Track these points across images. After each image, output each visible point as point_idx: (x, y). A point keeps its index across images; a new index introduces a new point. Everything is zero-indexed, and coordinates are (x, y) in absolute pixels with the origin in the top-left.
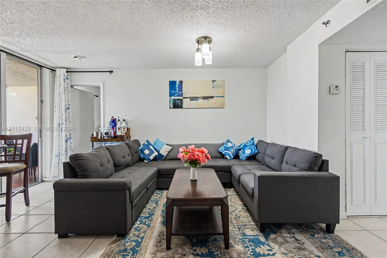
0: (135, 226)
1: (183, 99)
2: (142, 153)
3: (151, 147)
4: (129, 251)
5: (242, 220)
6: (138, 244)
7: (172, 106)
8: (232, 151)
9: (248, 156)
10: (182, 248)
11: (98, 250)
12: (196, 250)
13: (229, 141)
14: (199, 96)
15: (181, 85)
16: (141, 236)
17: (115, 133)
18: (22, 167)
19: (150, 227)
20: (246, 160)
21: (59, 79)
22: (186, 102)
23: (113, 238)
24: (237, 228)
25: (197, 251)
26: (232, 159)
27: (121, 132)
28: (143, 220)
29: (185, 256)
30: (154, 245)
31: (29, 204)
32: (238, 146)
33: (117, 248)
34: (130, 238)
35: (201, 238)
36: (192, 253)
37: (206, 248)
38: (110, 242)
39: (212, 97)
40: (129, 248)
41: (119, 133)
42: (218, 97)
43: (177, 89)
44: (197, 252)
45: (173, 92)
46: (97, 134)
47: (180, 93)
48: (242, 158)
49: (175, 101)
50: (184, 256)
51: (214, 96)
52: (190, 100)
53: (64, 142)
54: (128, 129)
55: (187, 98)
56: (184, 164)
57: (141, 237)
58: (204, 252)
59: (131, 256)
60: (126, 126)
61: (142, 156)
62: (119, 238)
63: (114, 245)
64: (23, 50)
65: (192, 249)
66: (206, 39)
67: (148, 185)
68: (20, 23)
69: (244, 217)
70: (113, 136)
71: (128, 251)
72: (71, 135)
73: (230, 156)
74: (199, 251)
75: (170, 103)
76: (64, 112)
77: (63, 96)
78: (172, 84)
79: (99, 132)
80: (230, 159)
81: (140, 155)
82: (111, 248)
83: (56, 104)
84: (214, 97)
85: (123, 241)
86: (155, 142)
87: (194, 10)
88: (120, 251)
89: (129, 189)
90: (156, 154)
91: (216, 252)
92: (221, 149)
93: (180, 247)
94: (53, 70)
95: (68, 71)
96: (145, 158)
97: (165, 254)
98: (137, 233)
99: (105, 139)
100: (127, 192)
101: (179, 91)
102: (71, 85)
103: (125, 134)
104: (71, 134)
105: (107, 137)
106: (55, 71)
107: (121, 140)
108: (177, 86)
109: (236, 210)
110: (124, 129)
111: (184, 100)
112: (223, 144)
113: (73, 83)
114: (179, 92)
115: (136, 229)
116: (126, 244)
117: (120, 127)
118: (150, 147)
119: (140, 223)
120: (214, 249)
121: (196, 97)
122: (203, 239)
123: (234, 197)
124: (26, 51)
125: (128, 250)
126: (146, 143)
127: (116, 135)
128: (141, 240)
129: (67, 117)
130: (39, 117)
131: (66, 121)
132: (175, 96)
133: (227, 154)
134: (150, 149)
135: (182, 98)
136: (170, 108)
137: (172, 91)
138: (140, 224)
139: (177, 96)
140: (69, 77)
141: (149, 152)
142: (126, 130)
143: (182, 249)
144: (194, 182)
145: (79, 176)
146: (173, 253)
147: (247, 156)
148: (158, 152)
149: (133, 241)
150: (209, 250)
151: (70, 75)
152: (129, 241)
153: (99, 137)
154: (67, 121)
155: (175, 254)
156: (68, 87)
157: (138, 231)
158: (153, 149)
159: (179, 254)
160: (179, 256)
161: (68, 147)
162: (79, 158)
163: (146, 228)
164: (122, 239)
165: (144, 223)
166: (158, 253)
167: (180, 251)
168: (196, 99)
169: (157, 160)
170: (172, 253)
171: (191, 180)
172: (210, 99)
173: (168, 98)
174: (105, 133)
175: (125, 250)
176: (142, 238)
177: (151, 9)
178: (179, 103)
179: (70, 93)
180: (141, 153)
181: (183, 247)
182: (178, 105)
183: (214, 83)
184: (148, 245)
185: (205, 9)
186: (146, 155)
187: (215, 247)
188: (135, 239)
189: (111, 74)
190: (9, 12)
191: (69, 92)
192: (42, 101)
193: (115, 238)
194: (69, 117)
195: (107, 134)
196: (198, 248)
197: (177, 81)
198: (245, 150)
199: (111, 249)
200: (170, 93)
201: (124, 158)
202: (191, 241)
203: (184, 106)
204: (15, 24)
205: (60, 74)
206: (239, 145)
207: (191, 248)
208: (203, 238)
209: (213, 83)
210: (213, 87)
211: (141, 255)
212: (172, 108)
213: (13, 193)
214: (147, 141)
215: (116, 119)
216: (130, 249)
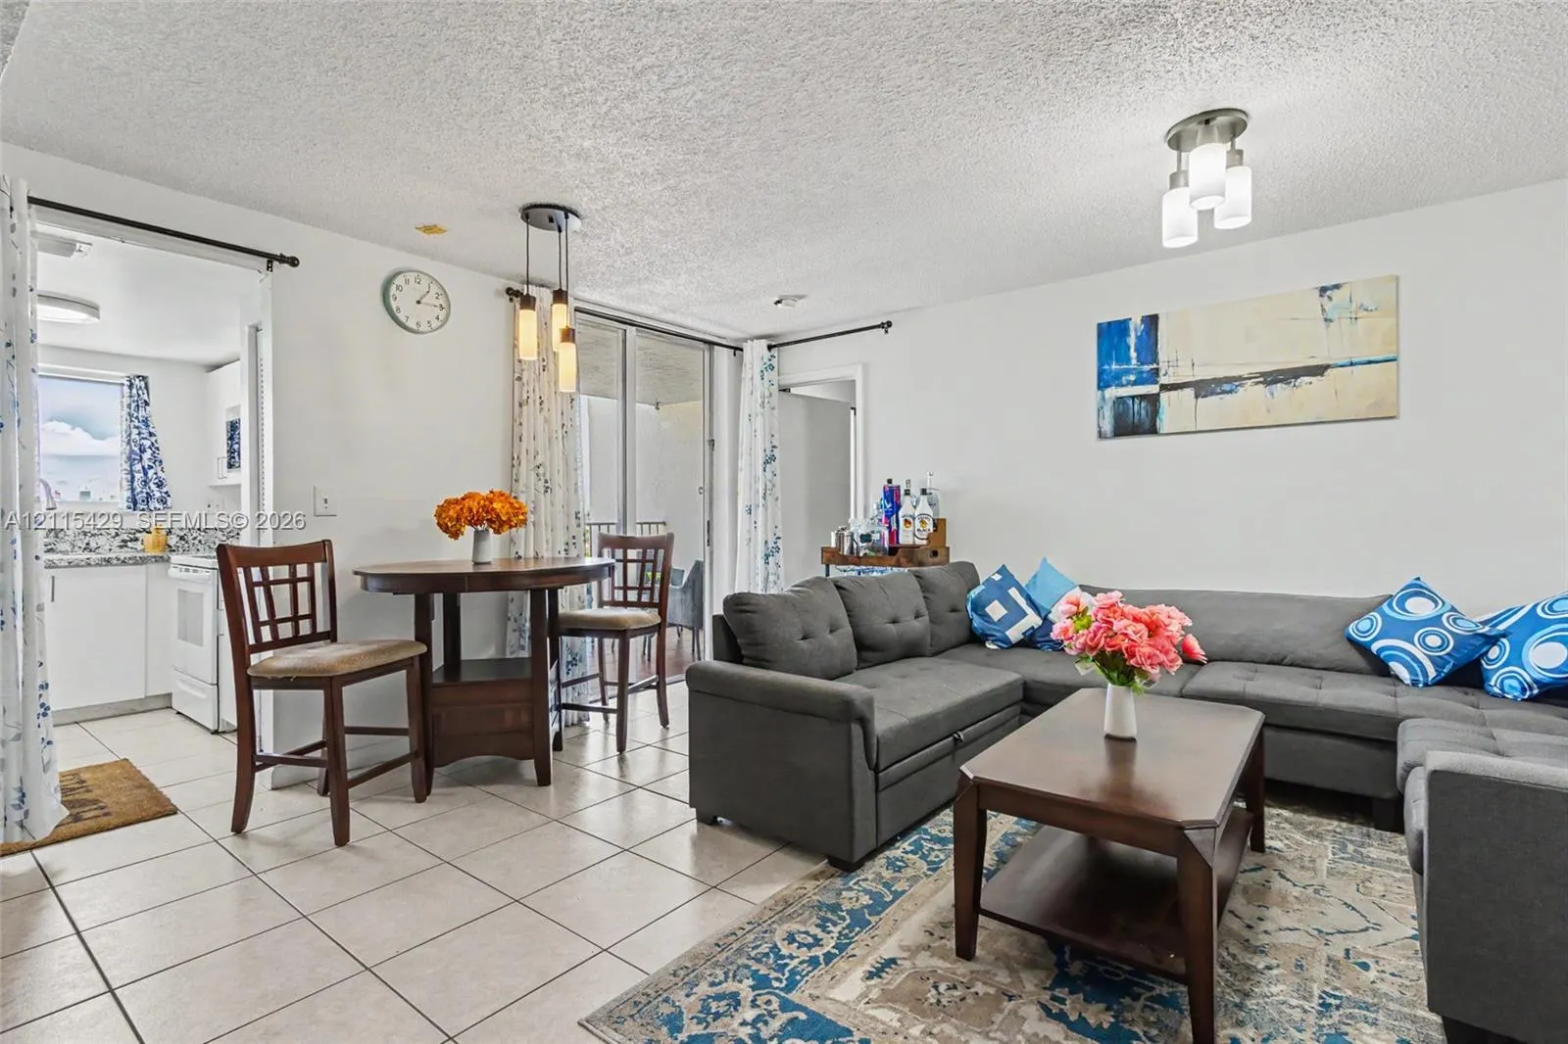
0: (890, 853)
1: (1158, 395)
2: (979, 615)
3: (1013, 592)
4: (844, 914)
5: (1373, 982)
6: (878, 905)
7: (1108, 426)
8: (1434, 641)
9: (1547, 680)
10: (1012, 971)
11: (772, 881)
12: (1062, 1001)
13: (1417, 589)
14: (1244, 372)
15: (1153, 332)
16: (898, 887)
17: (894, 535)
18: (651, 621)
19: (939, 871)
20: (1532, 699)
21: (750, 371)
22: (1174, 409)
23: (817, 864)
24: (1316, 1001)
25: (1065, 1004)
26: (1426, 685)
27: (915, 535)
28: (925, 844)
29: (1010, 1000)
30: (924, 926)
31: (668, 723)
32: (1484, 623)
33: (815, 894)
34: (863, 880)
35: (1106, 971)
36: (1044, 1002)
37: (1108, 1009)
38: (804, 874)
39: (1319, 370)
40: (846, 906)
41: (906, 538)
42: (1352, 364)
43: (1133, 354)
44: (1062, 1007)
45: (1114, 367)
46: (840, 538)
47: (1146, 368)
48: (1502, 689)
49: (1125, 403)
50: (1007, 998)
51: (1331, 363)
52: (1196, 393)
53: (760, 562)
54: (939, 525)
55: (1181, 388)
56: (1078, 666)
57: (896, 891)
58: (1092, 1021)
59: (844, 929)
60: (929, 511)
61: (977, 622)
62: (833, 870)
63: (811, 885)
64: (665, 309)
65: (1049, 993)
66: (1207, 122)
67: (966, 731)
68: (642, 247)
69: (1393, 974)
70: (886, 546)
71: (842, 914)
72: (779, 541)
73: (1415, 665)
74: (1073, 1009)
75: (1099, 415)
76: (761, 469)
77: (759, 422)
78: (1112, 335)
79: (846, 533)
80: (1415, 683)
81: (971, 620)
82: (801, 888)
83: (743, 449)
84: (1327, 367)
85: (838, 883)
86: (1035, 577)
87: (1097, 41)
88: (820, 906)
89: (865, 722)
90: (1032, 620)
91: (1144, 1038)
92: (1363, 629)
93: (1008, 967)
94: (737, 349)
95: (773, 343)
96: (989, 632)
97: (948, 965)
98: (887, 874)
99: (859, 557)
100: (856, 729)
101: (1142, 360)
102: (779, 386)
103: (925, 542)
104: (779, 538)
105: (867, 551)
106: (741, 350)
107: (908, 562)
108: (1132, 341)
109: (1366, 929)
110: (922, 522)
111: (1164, 396)
112: (1376, 605)
113: (786, 381)
114: (1142, 364)
115: (891, 864)
116: (844, 893)
117: (911, 516)
118: (1010, 591)
119: (912, 848)
120: (1142, 1026)
121: (1225, 378)
122: (1117, 979)
123: (1398, 875)
124: (671, 311)
125: (843, 911)
126: (997, 577)
127: (898, 542)
128: (891, 897)
129: (769, 486)
130: (707, 487)
131: (764, 498)
132: (1123, 386)
133: (1401, 654)
134: (1006, 601)
135: (1154, 389)
136: (1101, 435)
137: (1110, 365)
138: (912, 852)
139: (1135, 383)
140: (775, 362)
141: (1006, 612)
142: (930, 526)
143: (1011, 977)
144: (1121, 746)
145: (745, 661)
146: (974, 975)
147: (1536, 681)
148: (1043, 615)
149: (866, 892)
150: (1117, 1022)
151: (776, 355)
152: (856, 887)
153: (846, 551)
154: (768, 497)
155: (978, 980)
156: (771, 395)
157: (895, 871)
158: (1022, 602)
159: (992, 986)
160: (992, 991)
161: (772, 578)
162: (744, 607)
163: (925, 870)
164: (839, 876)
165: (923, 853)
166: (924, 955)
167: (1003, 978)
168: (1227, 387)
169: (1039, 648)
170: (972, 972)
171: (1108, 737)
172: (1307, 379)
173: (1093, 393)
174: (862, 536)
175: (835, 908)
176: (897, 895)
177: (939, 100)
178: (1140, 414)
179: (776, 412)
180: (975, 615)
181: (1017, 972)
182: (1136, 420)
183: (1330, 298)
184: (904, 919)
185: (1144, 20)
186: (993, 622)
187: (1154, 1023)
188: (874, 890)
189: (886, 332)
190: (618, 231)
191: (773, 409)
192: (712, 442)
193: (823, 865)
194: (774, 486)
195: (866, 538)
196: (1076, 996)
197: (1130, 319)
198: (1527, 644)
199: (799, 891)
200: (1100, 373)
201: (894, 621)
202: (1061, 964)
203: (1165, 422)
204: (636, 254)
205: (753, 357)
206: (1491, 616)
207: (1048, 985)
208: (1118, 975)
209: (1326, 298)
210: (1326, 320)
211: (873, 938)
212: (1109, 434)
213: (631, 684)
214: (1003, 571)
215: (899, 487)
216: (849, 912)
